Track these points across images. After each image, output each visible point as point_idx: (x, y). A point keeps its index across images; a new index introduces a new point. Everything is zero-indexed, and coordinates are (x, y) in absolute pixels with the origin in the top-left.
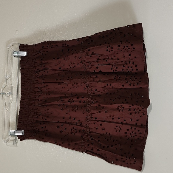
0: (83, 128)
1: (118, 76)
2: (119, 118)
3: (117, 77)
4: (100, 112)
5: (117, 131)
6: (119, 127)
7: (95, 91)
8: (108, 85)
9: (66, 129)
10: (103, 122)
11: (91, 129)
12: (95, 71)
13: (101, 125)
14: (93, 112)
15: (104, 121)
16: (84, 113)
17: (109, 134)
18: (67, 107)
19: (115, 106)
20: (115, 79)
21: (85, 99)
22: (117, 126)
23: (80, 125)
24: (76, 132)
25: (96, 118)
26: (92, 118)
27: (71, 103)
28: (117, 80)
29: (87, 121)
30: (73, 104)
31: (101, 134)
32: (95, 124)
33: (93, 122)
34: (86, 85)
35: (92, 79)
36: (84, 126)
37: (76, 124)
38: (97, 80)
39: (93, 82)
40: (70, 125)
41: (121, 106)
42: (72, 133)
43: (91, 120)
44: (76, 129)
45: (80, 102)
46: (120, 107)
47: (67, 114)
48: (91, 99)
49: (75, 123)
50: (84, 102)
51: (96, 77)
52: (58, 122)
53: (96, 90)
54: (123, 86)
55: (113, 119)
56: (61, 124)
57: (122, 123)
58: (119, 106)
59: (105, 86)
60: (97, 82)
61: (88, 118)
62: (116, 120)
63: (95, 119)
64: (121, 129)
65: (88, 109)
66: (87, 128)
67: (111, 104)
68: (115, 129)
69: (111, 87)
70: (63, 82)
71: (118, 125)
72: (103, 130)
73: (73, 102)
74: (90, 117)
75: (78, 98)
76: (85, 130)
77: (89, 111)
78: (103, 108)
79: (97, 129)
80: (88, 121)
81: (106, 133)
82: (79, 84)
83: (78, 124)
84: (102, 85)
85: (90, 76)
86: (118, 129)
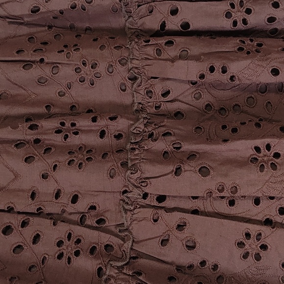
0: (106, 238)
1: (252, 41)
2: (257, 201)
3: (249, 45)
4: (178, 172)
5: (246, 256)
6: (258, 240)
7: (162, 99)
8: (212, 69)
9: (36, 239)
10: (189, 217)
11: (138, 242)
12: (163, 25)
13: (180, 227)
14: (150, 170)
15: (195, 212)
16: (112, 177)
17: (215, 267)
18: (48, 150)
19: (243, 147)
20: (241, 49)
21: (122, 124)
22: (248, 235)
23: (95, 225)
24: (77, 254)
25: (161, 199)
26: (145, 196)
27: (66, 137)
28: (248, 53)
29: (126, 211)
30: (75, 140)
31: (179, 268)
32: (155, 221)
33: (149, 213)
34: (129, 70)
35: (151, 51)
36: (113, 229)
37: (82, 222)
38: (172, 52)
39: (156, 59)
40: (54, 224)
41: (268, 147)
42: (60, 256)
43: (142, 207)
44: (78, 241)
45: (102, 134)
46: (264, 151)
47: (44, 177)
48: (146, 126)
49: (76, 218)
50: (118, 137)
51: (170, 43)
52: (10, 210)
53: (166, 94)
54: (275, 72)
55: (232, 203)
56: (21, 218)
57: (268, 222)
58: (258, 149)
59: (202, 76)
60: (173, 60)
61: (129, 195)
62: (243, 208)
63: (156, 203)
64: (264, 247)
65: (132, 160)
66: (123, 239)
67: (225, 141)
68: (241, 244)
69: (225, 78)
70: (42, 60)
71: (254, 229)
72: (191, 248)
73: (76, 133)
74: (135, 194)
75: (94, 120)
76: (116, 248)
77: (135, 169)
78: (192, 156)
79: (164, 242)
80: (127, 207)
81: (203, 263)
82: (102, 68)
83: (88, 222)
84: (191, 70)
85: (145, 42)
86: (252, 246)
